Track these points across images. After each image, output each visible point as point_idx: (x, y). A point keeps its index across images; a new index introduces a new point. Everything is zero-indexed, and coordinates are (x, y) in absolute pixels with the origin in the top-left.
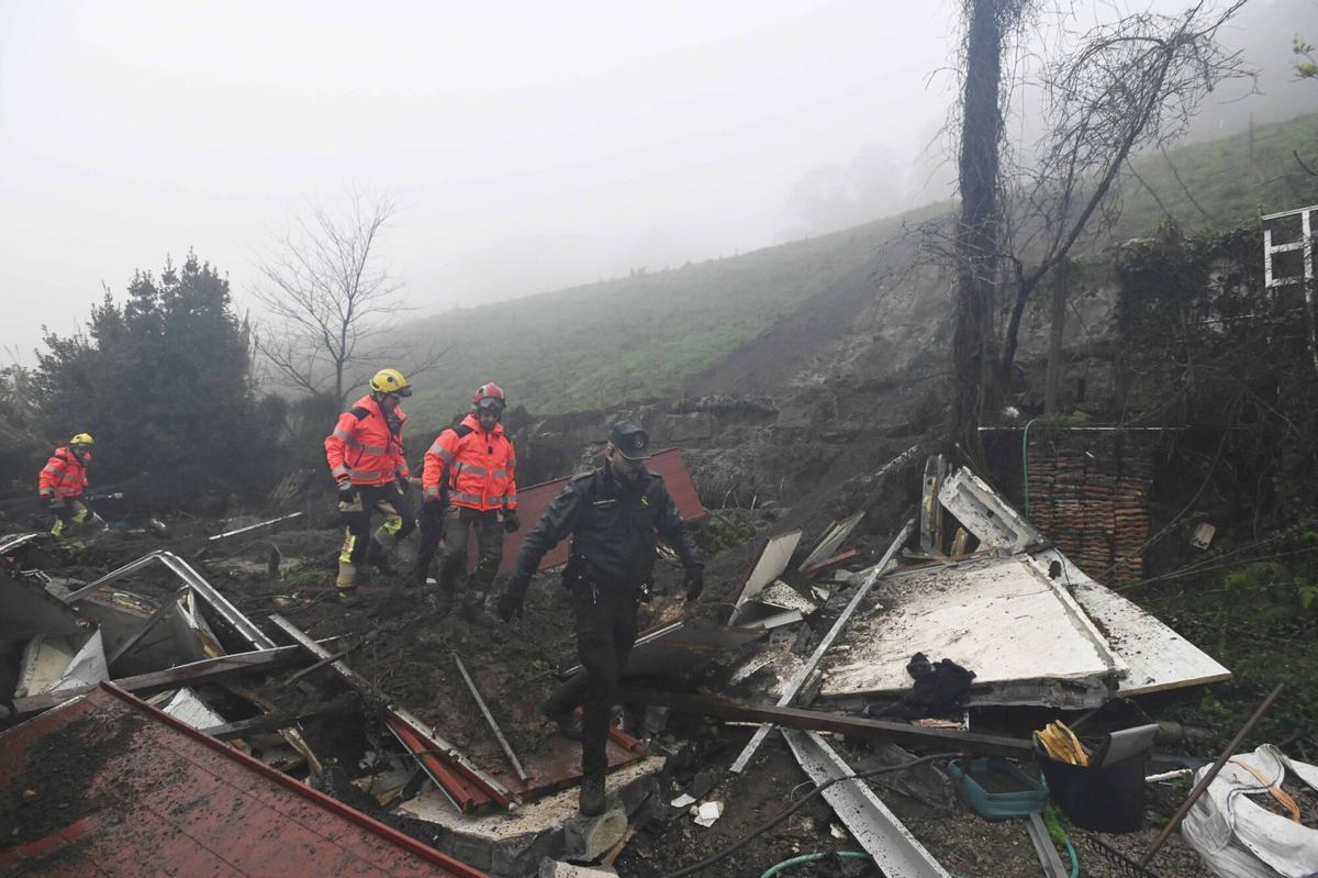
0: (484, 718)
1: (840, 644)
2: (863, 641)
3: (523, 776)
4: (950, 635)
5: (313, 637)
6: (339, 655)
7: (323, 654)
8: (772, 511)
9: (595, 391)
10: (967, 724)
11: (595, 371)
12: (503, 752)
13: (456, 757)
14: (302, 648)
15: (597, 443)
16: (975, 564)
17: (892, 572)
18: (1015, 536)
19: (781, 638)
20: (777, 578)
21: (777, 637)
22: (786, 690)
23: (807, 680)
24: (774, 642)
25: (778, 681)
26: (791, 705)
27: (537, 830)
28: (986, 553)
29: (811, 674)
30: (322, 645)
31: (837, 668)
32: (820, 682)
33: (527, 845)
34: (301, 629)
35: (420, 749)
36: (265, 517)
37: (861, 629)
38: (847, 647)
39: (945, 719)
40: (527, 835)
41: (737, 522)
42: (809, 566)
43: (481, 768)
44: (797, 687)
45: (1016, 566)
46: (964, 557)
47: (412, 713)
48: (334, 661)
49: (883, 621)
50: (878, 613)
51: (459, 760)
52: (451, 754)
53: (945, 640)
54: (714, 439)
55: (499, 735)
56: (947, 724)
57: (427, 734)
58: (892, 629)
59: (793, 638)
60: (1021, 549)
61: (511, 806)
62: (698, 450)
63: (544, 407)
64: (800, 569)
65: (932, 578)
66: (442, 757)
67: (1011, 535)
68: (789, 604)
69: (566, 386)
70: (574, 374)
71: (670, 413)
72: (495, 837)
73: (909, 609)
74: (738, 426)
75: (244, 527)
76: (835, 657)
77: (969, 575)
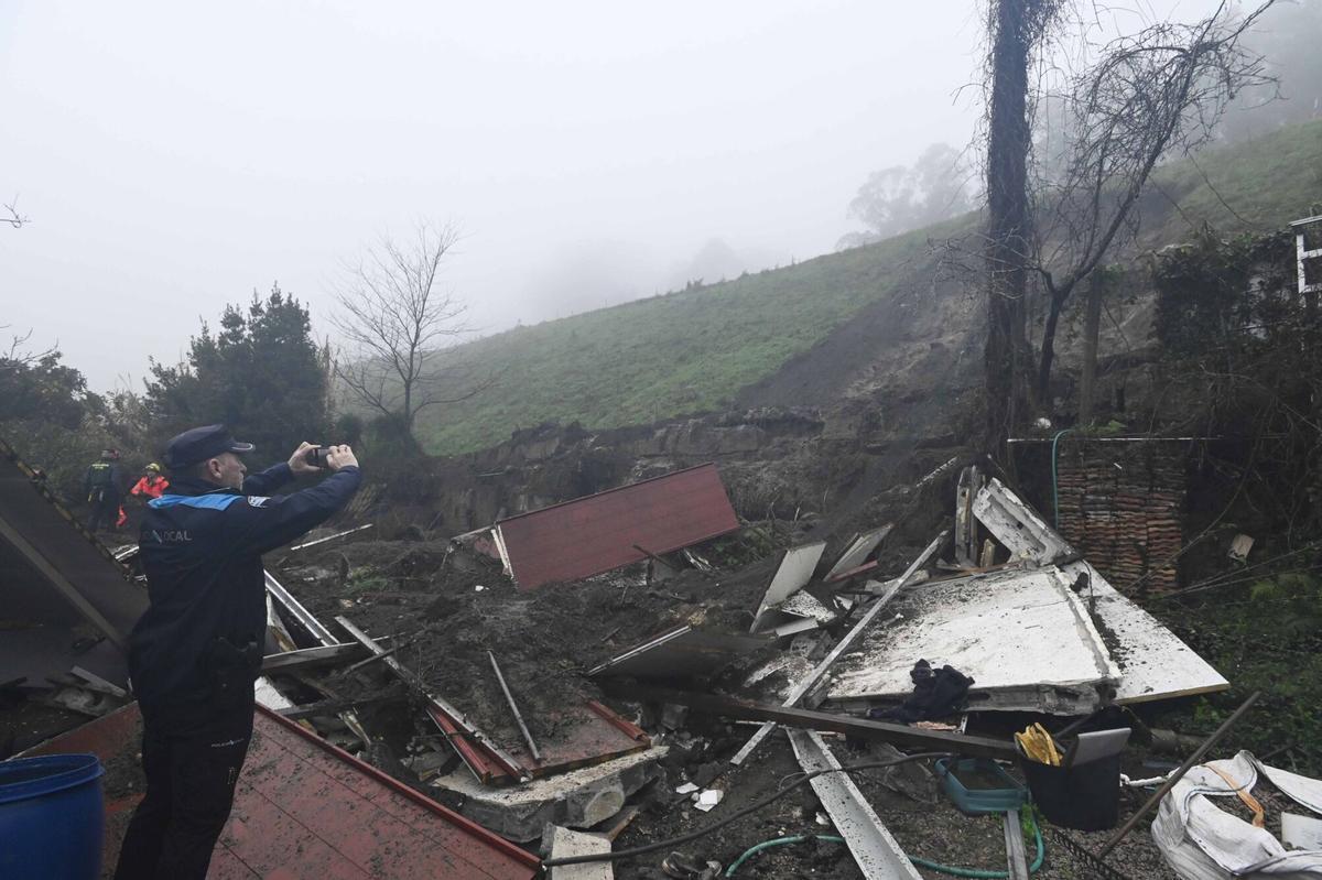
0: (510, 707)
1: (856, 651)
2: (878, 649)
3: (537, 756)
4: (961, 644)
5: (370, 636)
6: (390, 650)
7: (378, 651)
8: (811, 523)
9: (651, 405)
10: (963, 726)
11: (651, 384)
12: (523, 736)
13: (480, 737)
14: (361, 645)
15: (646, 456)
16: (1003, 575)
17: (920, 583)
18: (1044, 547)
19: (800, 645)
20: (802, 588)
21: (798, 644)
22: (794, 692)
23: (815, 683)
24: (794, 649)
25: (789, 684)
26: (797, 705)
27: (542, 799)
28: (1015, 564)
29: (819, 678)
30: (378, 643)
31: (848, 673)
32: (829, 686)
33: (533, 811)
34: (361, 629)
35: (452, 730)
36: (340, 529)
37: (878, 638)
38: (861, 654)
39: (942, 721)
40: (534, 803)
41: (772, 535)
42: (833, 577)
43: (501, 747)
44: (804, 690)
45: (1041, 578)
46: (994, 568)
47: (448, 702)
48: (386, 656)
49: (901, 631)
50: (898, 622)
51: (483, 741)
52: (476, 735)
53: (955, 649)
54: (761, 452)
55: (521, 721)
56: (943, 726)
57: (459, 719)
58: (907, 637)
59: (812, 645)
60: (1049, 561)
61: (523, 779)
62: (744, 462)
63: (602, 421)
64: (825, 580)
65: (958, 588)
66: (469, 738)
67: (1039, 547)
68: (807, 613)
69: (623, 401)
70: (630, 388)
71: (718, 426)
72: (507, 803)
73: (929, 618)
74: (784, 438)
75: (322, 538)
76: (848, 662)
77: (994, 586)
